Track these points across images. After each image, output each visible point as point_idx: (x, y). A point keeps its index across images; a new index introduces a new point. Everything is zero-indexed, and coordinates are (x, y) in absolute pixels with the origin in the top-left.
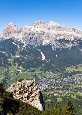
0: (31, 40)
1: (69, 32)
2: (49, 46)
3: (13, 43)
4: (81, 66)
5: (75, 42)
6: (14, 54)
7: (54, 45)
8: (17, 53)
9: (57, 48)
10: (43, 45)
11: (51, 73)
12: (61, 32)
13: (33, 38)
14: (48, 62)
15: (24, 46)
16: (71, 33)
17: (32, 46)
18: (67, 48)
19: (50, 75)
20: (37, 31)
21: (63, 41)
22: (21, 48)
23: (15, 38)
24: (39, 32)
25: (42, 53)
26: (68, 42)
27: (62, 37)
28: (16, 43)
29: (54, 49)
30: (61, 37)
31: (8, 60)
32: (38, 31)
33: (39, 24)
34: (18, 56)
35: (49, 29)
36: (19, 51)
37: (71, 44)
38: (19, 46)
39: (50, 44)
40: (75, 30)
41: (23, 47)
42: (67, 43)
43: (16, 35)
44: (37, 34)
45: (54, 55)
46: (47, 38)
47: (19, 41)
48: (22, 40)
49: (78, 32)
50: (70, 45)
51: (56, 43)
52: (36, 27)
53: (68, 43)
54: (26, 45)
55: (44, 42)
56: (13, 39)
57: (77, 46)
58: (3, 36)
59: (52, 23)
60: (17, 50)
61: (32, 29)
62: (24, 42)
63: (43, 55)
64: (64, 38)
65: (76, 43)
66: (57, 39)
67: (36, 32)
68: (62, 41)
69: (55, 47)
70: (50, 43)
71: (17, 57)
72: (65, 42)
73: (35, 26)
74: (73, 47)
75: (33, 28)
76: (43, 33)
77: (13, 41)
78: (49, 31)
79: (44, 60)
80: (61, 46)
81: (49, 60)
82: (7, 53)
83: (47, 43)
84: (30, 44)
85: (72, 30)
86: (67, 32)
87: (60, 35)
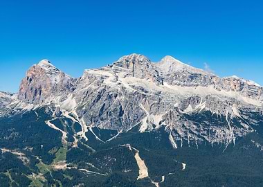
0: (104, 116)
1: (223, 92)
2: (160, 134)
3: (48, 123)
5: (244, 122)
6: (49, 160)
7: (176, 132)
8: (58, 155)
9: (185, 142)
10: (142, 130)
12: (199, 90)
13: (112, 108)
14: (157, 184)
16: (231, 94)
17: (105, 134)
18: (217, 140)
20: (123, 88)
21: (206, 119)
22: (70, 139)
23: (53, 108)
24: (131, 90)
25: (137, 156)
26: (220, 121)
27: (202, 106)
28: (57, 123)
29: (178, 143)
30: (197, 107)
31: (30, 177)
32: (126, 86)
33: (131, 65)
34: (60, 166)
35: (160, 80)
36: (65, 150)
37: (232, 129)
38: (65, 134)
39: (164, 126)
40: (242, 85)
41: (78, 137)
42: (217, 124)
43: (59, 98)
44: (123, 98)
45: (176, 164)
46: (154, 109)
47: (66, 118)
48: (75, 113)
49: (252, 91)
50: (227, 131)
51: (183, 126)
52: (121, 75)
53: (221, 125)
54: (87, 130)
55: (144, 120)
56: (47, 111)
57: (249, 136)
58: (16, 102)
59: (169, 64)
60: (60, 145)
61: (107, 82)
62: (82, 122)
63: (141, 163)
64: (207, 109)
65: (247, 127)
66: (186, 111)
67: (119, 89)
68: (203, 118)
69: (179, 136)
70: (164, 123)
71: (58, 167)
72: (210, 121)
73: (116, 71)
74: (239, 139)
75: (112, 77)
76: (141, 94)
77: (48, 117)
78: (160, 88)
79: (146, 179)
80: (199, 136)
81: (159, 180)
82: (28, 154)
83: (154, 126)
84: (101, 127)
85: (232, 85)
86: (217, 92)
87: (195, 100)
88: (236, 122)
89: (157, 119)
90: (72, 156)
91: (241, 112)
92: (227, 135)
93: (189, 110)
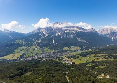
2: (59, 36)
3: (40, 34)
4: (73, 47)
5: (75, 34)
6: (38, 40)
7: (62, 36)
8: (40, 40)
9: (64, 37)
10: (56, 35)
11: (54, 50)
14: (55, 44)
15: (46, 36)
17: (49, 36)
19: (52, 51)
21: (69, 33)
22: (43, 37)
25: (53, 40)
26: (71, 34)
45: (60, 41)
48: (45, 32)
51: (64, 34)
57: (75, 36)
60: (41, 38)
62: (46, 34)
80: (66, 36)
87: (67, 30)
88: (73, 34)
89: (59, 33)
90: (42, 40)
91: (75, 32)
92: (72, 36)
93: (65, 32)
